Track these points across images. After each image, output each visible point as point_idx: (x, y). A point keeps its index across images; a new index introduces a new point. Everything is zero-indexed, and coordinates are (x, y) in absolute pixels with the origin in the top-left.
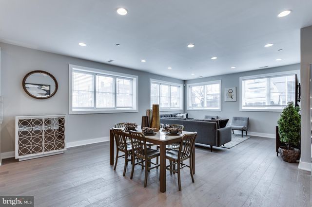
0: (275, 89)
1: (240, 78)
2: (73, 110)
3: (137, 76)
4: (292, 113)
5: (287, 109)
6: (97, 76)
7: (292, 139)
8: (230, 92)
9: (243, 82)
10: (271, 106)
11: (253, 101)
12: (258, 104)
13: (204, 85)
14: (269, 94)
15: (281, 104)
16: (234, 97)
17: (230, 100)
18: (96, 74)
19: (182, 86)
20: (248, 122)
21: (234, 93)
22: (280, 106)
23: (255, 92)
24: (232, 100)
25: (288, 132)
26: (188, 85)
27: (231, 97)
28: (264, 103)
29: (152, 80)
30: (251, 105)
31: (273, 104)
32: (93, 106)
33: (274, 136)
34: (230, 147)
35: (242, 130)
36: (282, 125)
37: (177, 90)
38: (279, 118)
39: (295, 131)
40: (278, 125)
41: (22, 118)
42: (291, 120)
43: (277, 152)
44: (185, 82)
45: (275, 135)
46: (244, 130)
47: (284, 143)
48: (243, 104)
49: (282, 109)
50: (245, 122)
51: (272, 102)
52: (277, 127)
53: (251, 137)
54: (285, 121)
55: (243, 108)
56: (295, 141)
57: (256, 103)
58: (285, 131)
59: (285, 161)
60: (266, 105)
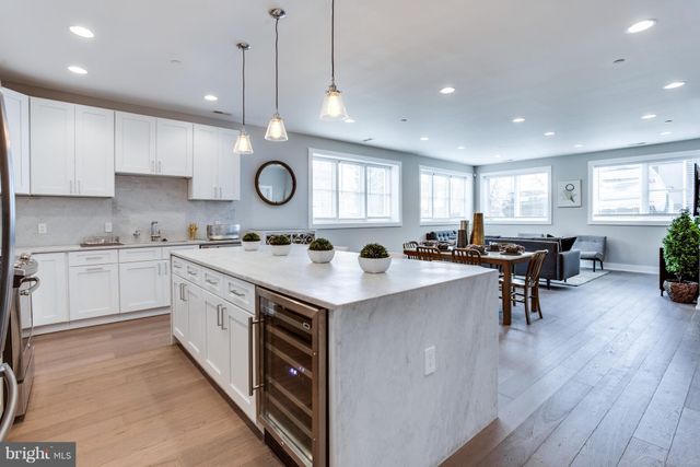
0: (659, 185)
1: (590, 163)
2: (315, 222)
3: (401, 163)
4: (687, 225)
5: (678, 220)
6: (340, 165)
7: (686, 267)
8: (569, 190)
9: (595, 170)
10: (650, 215)
11: (614, 206)
12: (623, 212)
13: (516, 175)
14: (647, 193)
15: (671, 211)
16: (577, 199)
17: (570, 203)
18: (339, 161)
19: (470, 177)
20: (606, 245)
21: (577, 191)
22: (669, 215)
23: (618, 188)
24: (573, 204)
25: (679, 255)
26: (482, 175)
27: (571, 199)
28: (637, 209)
29: (423, 169)
30: (608, 213)
31: (654, 212)
32: (335, 216)
33: (656, 271)
34: (577, 283)
35: (594, 259)
36: (670, 245)
37: (463, 185)
38: (665, 233)
39: (690, 253)
40: (663, 246)
41: (270, 233)
42: (684, 237)
43: (662, 289)
44: (475, 168)
45: (658, 268)
46: (598, 259)
47: (673, 273)
48: (595, 211)
49: (670, 219)
50: (599, 245)
51: (652, 208)
52: (661, 250)
53: (611, 272)
54: (675, 238)
55: (595, 219)
56: (692, 269)
57: (620, 210)
58: (674, 254)
59: (674, 301)
60: (641, 213)
